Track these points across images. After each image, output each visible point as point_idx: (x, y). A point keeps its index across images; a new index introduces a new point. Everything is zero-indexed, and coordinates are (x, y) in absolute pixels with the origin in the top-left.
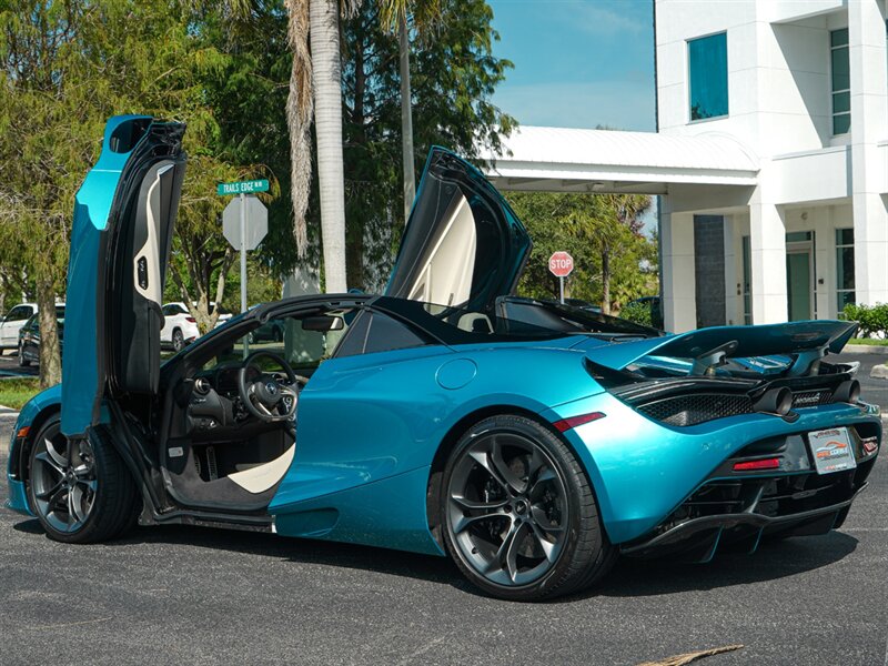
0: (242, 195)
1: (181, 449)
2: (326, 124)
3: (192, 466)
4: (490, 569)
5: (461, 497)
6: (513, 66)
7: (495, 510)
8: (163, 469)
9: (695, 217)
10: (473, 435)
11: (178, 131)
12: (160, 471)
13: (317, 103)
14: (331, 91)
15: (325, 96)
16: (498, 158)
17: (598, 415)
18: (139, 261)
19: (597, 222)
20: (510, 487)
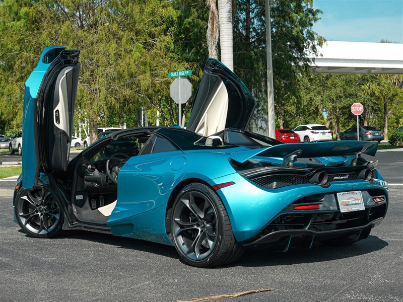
0: (180, 77)
1: (82, 196)
2: (225, 43)
3: (87, 204)
4: (189, 252)
5: (179, 220)
6: (322, 13)
7: (192, 226)
8: (73, 205)
10: (183, 192)
11: (76, 53)
12: (71, 205)
13: (221, 32)
14: (227, 27)
15: (224, 29)
16: (315, 57)
17: (232, 183)
18: (56, 112)
19: (381, 88)
20: (198, 215)
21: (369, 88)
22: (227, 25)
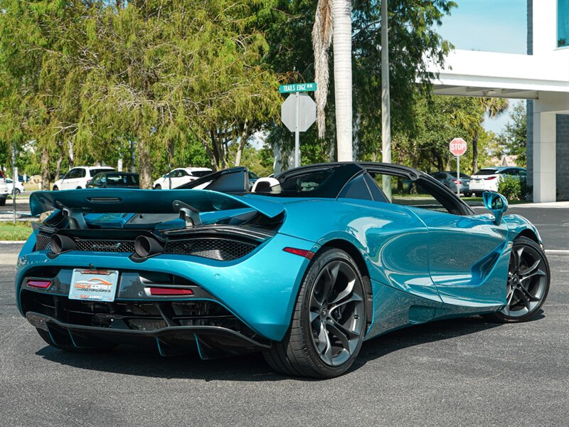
0: (298, 93)
2: (342, 45)
9: (557, 115)
13: (335, 29)
14: (345, 22)
15: (341, 25)
16: (441, 71)
19: (472, 118)
21: (456, 117)
22: (344, 18)
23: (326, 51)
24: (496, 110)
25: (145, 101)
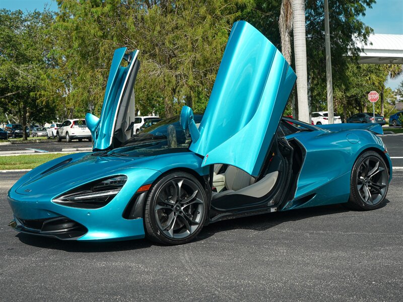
13: (295, 18)
19: (380, 79)
21: (370, 79)
22: (300, 11)
23: (289, 33)
24: (395, 74)
25: (167, 71)
